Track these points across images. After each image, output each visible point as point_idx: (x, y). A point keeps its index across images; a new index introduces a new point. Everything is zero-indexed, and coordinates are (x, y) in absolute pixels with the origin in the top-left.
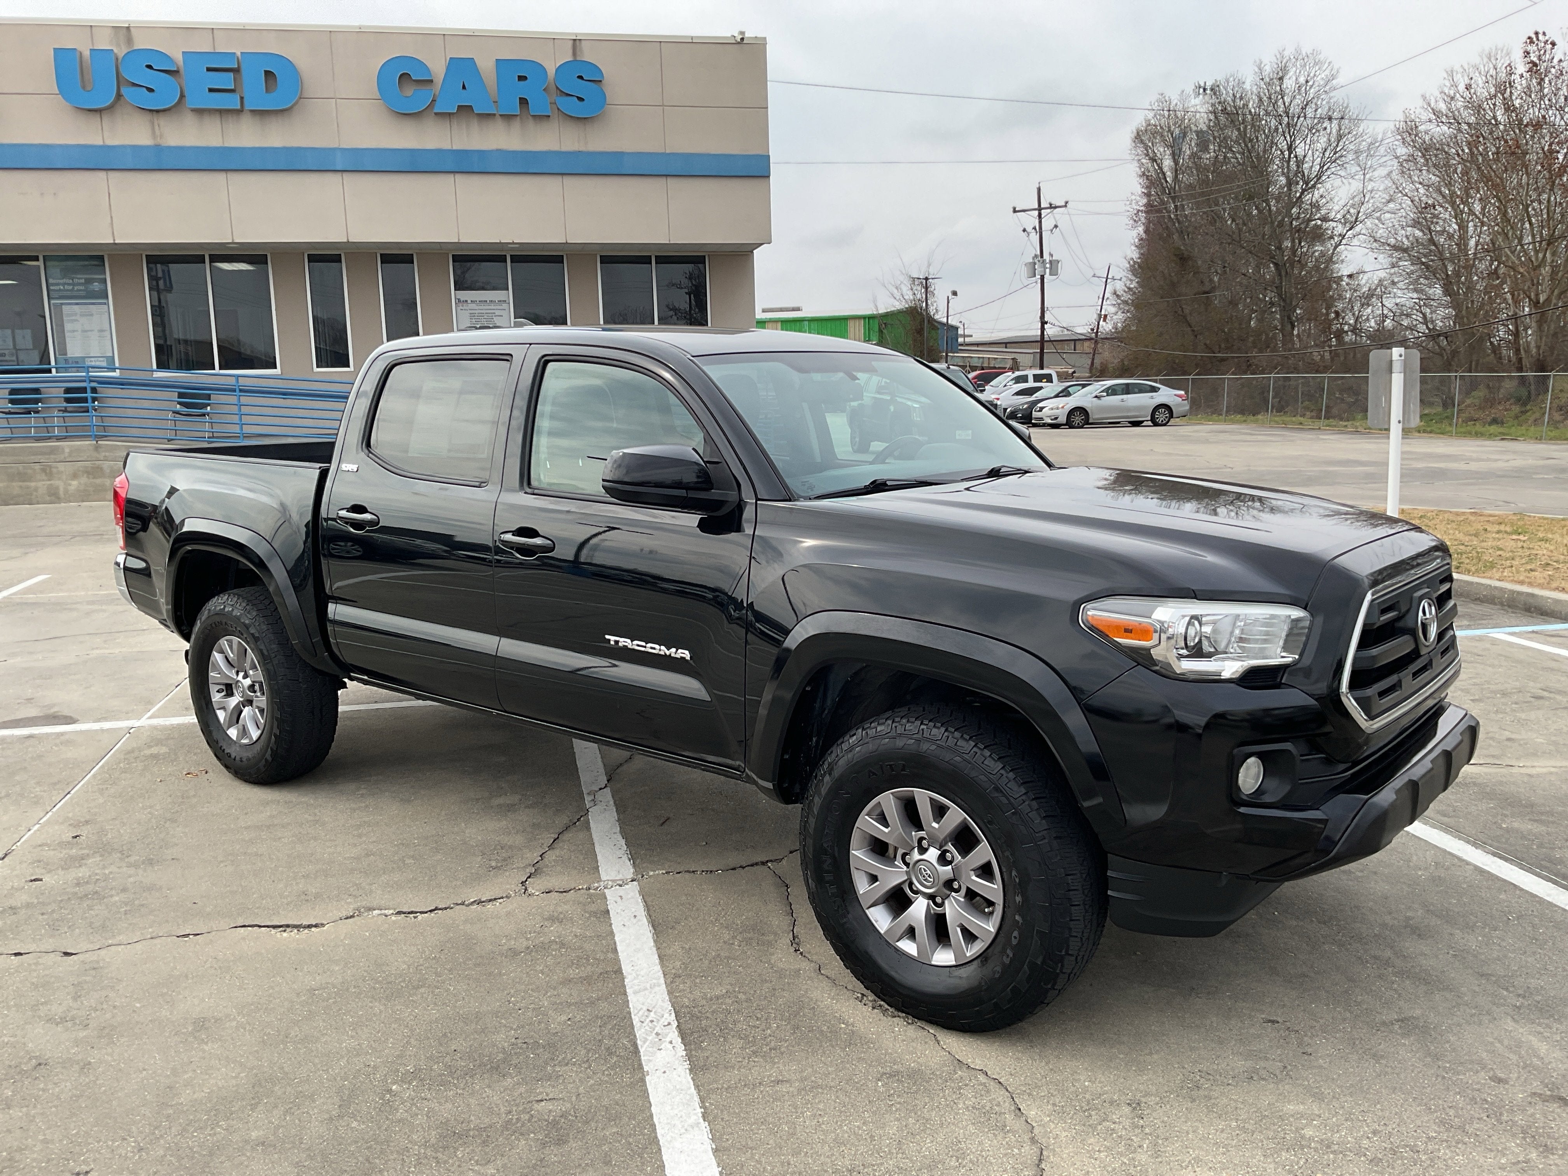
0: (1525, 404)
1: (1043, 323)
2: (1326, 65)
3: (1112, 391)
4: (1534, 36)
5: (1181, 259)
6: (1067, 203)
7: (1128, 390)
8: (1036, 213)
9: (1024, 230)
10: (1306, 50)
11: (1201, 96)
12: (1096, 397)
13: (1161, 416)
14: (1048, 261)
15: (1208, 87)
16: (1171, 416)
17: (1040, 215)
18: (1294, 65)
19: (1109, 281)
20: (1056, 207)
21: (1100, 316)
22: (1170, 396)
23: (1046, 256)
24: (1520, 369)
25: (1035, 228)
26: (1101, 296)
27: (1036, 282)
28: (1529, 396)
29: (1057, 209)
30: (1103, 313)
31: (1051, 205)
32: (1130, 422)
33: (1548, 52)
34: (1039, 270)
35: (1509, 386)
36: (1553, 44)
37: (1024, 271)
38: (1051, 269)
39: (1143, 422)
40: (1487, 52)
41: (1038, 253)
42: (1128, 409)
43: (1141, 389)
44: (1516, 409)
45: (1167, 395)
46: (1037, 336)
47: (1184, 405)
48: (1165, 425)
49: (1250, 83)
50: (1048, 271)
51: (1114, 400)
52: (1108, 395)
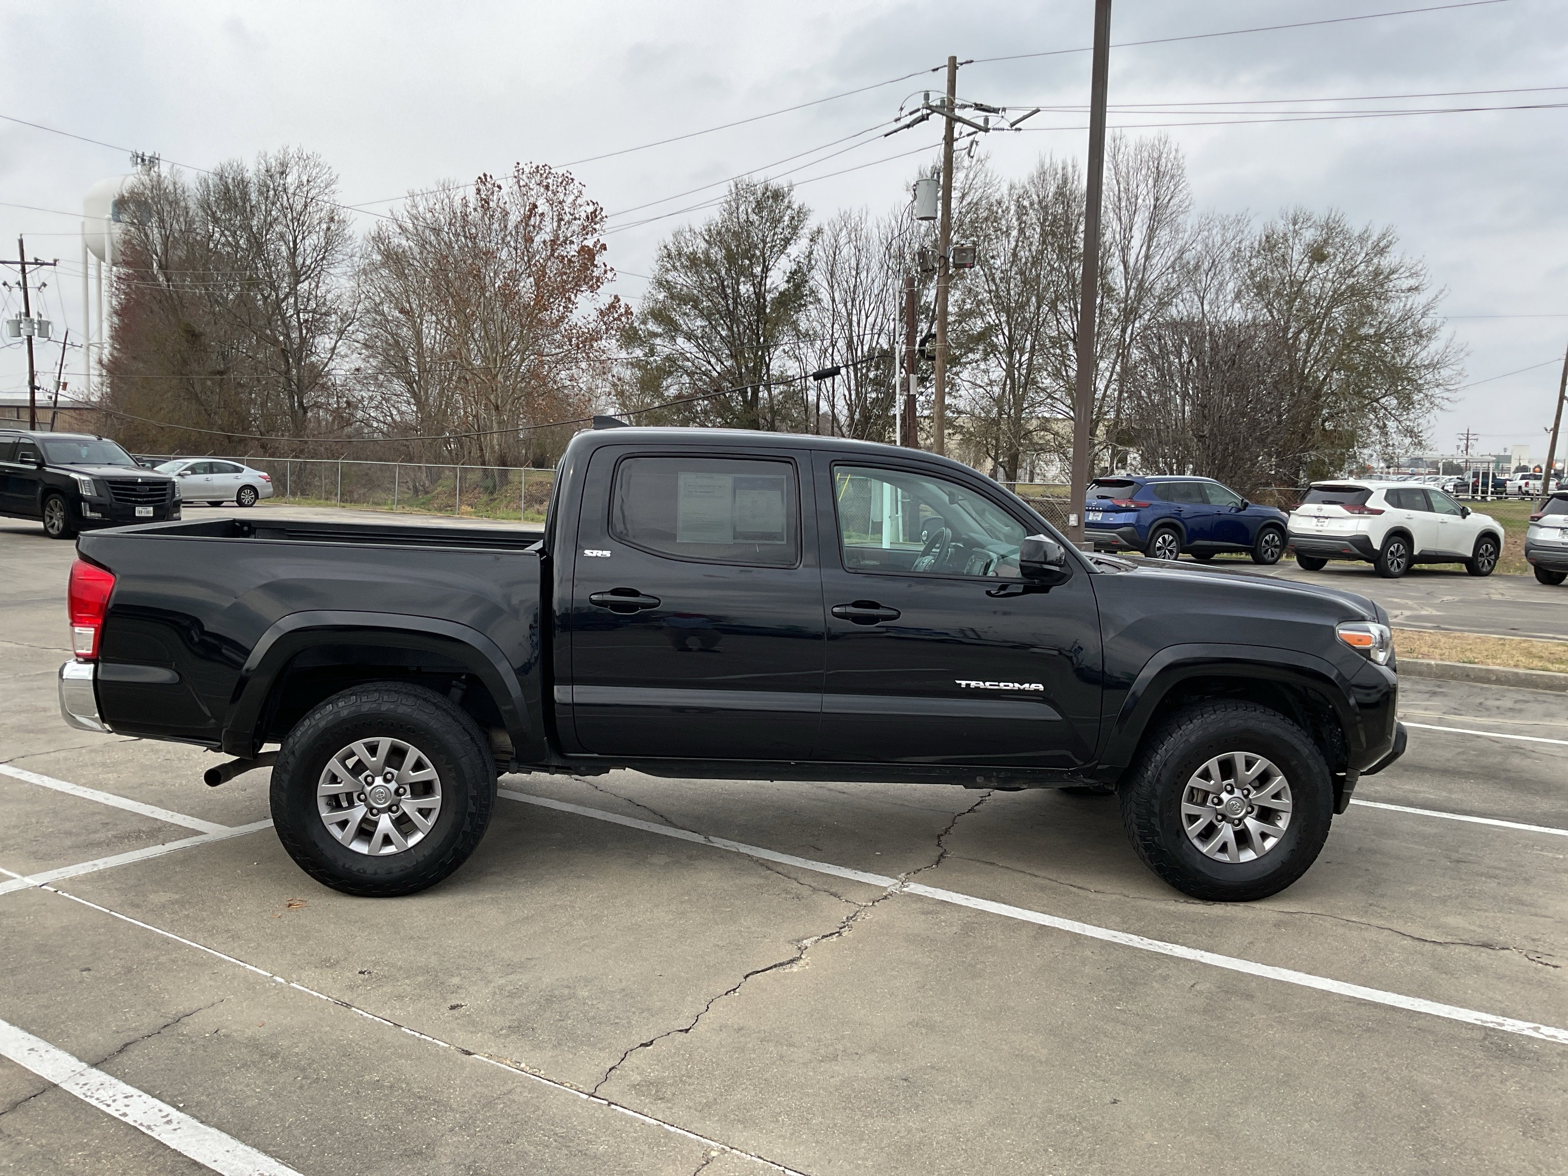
0: (492, 493)
1: (33, 388)
2: (326, 169)
3: (193, 470)
4: (483, 177)
5: (193, 336)
6: (55, 261)
7: (210, 469)
8: (19, 267)
9: (5, 284)
10: (307, 151)
11: (139, 166)
12: (179, 475)
13: (247, 497)
14: (36, 321)
15: (147, 158)
16: (257, 497)
17: (23, 270)
18: (297, 163)
19: (67, 346)
20: (42, 264)
21: (59, 383)
22: (254, 477)
23: (33, 315)
24: (483, 464)
25: (19, 284)
26: (59, 362)
27: (22, 343)
28: (495, 487)
29: (44, 267)
30: (62, 380)
31: (36, 260)
32: (208, 502)
33: (496, 193)
34: (25, 330)
35: (475, 477)
36: (499, 187)
37: (6, 330)
38: (40, 329)
39: (222, 502)
40: (441, 182)
41: (23, 310)
42: (214, 488)
43: (222, 469)
44: (485, 498)
45: (251, 476)
46: (25, 401)
47: (268, 487)
48: (251, 506)
49: (252, 172)
50: (36, 331)
51: (200, 479)
52: (192, 474)
